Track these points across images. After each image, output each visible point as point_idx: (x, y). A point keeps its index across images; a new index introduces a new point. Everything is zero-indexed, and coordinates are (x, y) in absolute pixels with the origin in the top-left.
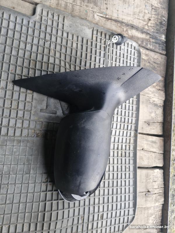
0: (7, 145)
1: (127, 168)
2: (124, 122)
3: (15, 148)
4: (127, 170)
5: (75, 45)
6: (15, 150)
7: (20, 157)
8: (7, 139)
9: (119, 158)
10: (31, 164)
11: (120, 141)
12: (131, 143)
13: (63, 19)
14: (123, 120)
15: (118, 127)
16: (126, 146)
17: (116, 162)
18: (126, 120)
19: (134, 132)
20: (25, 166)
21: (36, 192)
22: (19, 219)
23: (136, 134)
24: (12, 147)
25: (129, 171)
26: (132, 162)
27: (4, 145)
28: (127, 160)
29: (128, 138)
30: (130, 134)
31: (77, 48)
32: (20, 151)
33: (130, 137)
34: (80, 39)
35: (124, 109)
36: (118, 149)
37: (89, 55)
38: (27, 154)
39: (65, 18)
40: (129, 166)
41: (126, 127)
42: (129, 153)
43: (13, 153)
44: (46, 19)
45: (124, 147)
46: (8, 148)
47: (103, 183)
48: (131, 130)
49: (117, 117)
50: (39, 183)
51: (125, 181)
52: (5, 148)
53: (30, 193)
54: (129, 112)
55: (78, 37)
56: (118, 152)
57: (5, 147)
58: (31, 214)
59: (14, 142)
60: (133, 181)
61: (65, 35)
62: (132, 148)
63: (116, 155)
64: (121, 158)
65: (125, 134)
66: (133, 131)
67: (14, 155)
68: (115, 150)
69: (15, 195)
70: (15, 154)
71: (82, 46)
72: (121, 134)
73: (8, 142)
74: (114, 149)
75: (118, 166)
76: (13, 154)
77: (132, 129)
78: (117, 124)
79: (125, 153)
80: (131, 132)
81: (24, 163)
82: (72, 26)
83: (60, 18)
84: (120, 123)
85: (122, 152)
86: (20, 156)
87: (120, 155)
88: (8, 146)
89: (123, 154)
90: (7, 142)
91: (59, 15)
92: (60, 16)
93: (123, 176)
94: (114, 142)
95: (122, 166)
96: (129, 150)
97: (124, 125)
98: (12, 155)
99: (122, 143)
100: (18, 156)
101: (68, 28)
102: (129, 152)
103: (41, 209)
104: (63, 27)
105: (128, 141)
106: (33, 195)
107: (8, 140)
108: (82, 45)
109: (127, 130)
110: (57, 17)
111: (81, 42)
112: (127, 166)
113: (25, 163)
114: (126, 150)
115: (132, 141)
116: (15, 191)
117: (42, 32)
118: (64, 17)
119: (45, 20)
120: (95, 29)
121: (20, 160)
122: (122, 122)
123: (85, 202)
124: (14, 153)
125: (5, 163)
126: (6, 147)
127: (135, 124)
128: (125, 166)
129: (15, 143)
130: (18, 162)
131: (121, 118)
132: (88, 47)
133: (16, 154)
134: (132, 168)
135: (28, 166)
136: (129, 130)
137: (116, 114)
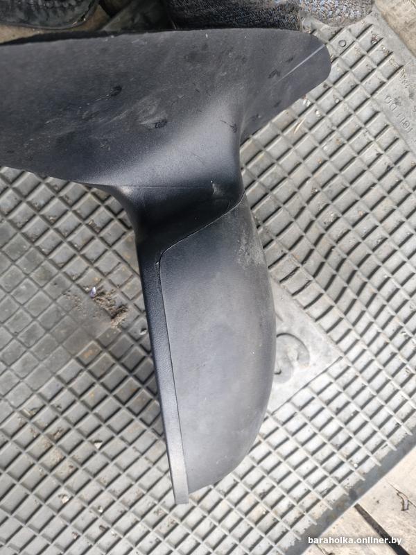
0: (17, 263)
2: (340, 447)
3: (27, 285)
5: (369, 154)
8: (26, 251)
9: (247, 522)
11: (288, 483)
13: (391, 71)
14: (341, 438)
15: (312, 445)
16: (291, 507)
18: (350, 446)
20: (14, 341)
23: (347, 504)
24: (23, 276)
27: (10, 256)
29: (314, 495)
30: (329, 491)
31: (369, 166)
32: (32, 300)
34: (398, 148)
35: (370, 413)
36: (263, 495)
37: (387, 204)
38: (39, 319)
39: (401, 71)
42: (284, 534)
43: (15, 291)
44: (349, 42)
45: (283, 506)
46: (13, 271)
47: (154, 543)
50: (11, 406)
52: (7, 266)
54: (374, 432)
55: (396, 140)
59: (36, 268)
61: (365, 112)
62: (302, 526)
67: (12, 297)
71: (389, 169)
72: (304, 469)
73: (23, 258)
75: (225, 536)
79: (275, 523)
82: (403, 103)
83: (387, 62)
85: (267, 512)
86: (21, 311)
87: (255, 514)
88: (17, 266)
91: (390, 54)
92: (391, 57)
98: (9, 293)
99: (289, 491)
100: (17, 306)
101: (387, 100)
104: (377, 89)
105: (308, 501)
107: (26, 254)
108: (388, 167)
110: (383, 55)
111: (394, 159)
118: (401, 67)
124: (17, 293)
126: (11, 265)
127: (364, 475)
129: (36, 271)
130: (8, 319)
132: (401, 184)
133: (18, 299)
135: (19, 347)
137: (335, 410)
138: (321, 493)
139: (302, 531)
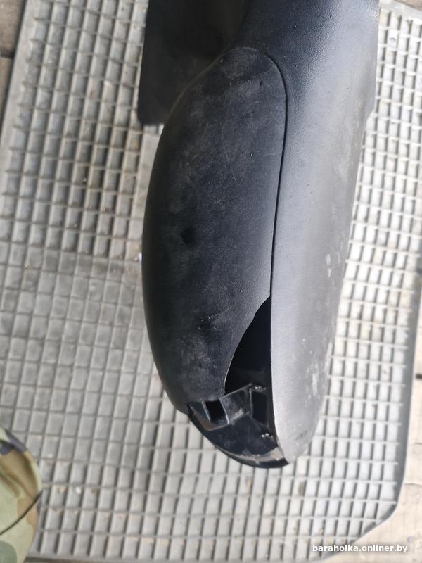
1: (385, 372)
3: (94, 284)
4: (385, 377)
6: (92, 288)
8: (76, 260)
9: (364, 343)
10: (128, 326)
12: (401, 305)
14: (382, 237)
15: (367, 256)
16: (385, 311)
17: (351, 351)
18: (393, 239)
19: (415, 274)
21: (137, 397)
25: (390, 380)
26: (399, 357)
29: (394, 291)
30: (402, 281)
32: (105, 292)
33: (401, 287)
36: (360, 317)
40: (391, 369)
42: (394, 333)
48: (403, 268)
49: (362, 228)
50: (145, 375)
51: (376, 407)
53: (121, 395)
54: (401, 218)
56: (360, 326)
57: (69, 277)
58: (120, 445)
63: (353, 332)
64: (368, 342)
65: (385, 279)
66: (410, 271)
70: (92, 298)
73: (77, 267)
74: (349, 316)
76: (88, 297)
77: (408, 267)
78: (363, 247)
79: (383, 330)
80: (403, 275)
81: (113, 322)
84: (374, 246)
87: (365, 333)
88: (77, 276)
89: (377, 333)
90: (74, 266)
93: (371, 393)
97: (385, 253)
99: (375, 301)
102: (395, 330)
103: (146, 439)
105: (393, 299)
106: (127, 402)
109: (394, 266)
112: (386, 367)
113: (116, 320)
114: (384, 321)
115: (405, 300)
116: (87, 386)
121: (104, 313)
122: (378, 242)
125: (68, 317)
128: (380, 367)
131: (377, 231)
134: (398, 375)
135: (120, 330)
136: (400, 269)
138: (397, 287)
139: (405, 323)
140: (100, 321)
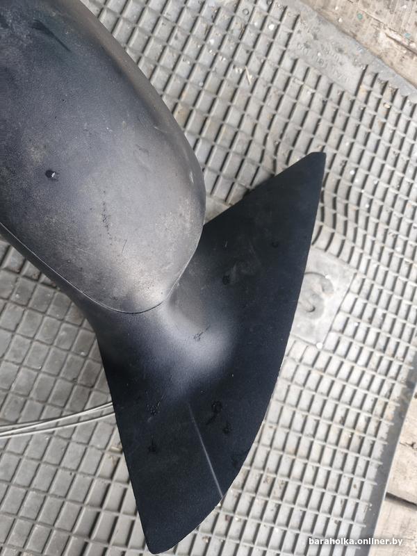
0: (48, 313)
1: (355, 486)
2: (384, 350)
3: (66, 330)
4: (354, 492)
5: (305, 97)
6: (62, 333)
7: (72, 358)
8: (52, 298)
9: (341, 450)
10: (93, 387)
11: (357, 401)
12: (385, 416)
13: (292, 22)
14: (382, 342)
16: (369, 420)
17: (327, 457)
18: (392, 345)
19: (405, 387)
20: (76, 388)
21: (82, 473)
22: (13, 533)
23: (409, 394)
24: (59, 322)
25: (359, 497)
26: (372, 472)
27: (39, 310)
28: (361, 464)
29: (382, 400)
30: (391, 391)
31: (309, 106)
32: (76, 342)
33: (389, 398)
34: (323, 84)
35: (394, 311)
36: (343, 421)
37: (336, 133)
38: (90, 356)
39: (299, 20)
40: (362, 483)
41: (384, 364)
42: (372, 446)
43: (56, 340)
44: (251, 10)
45: (362, 422)
46: (47, 322)
47: (275, 509)
48: (396, 379)
49: (365, 329)
50: (99, 449)
51: (339, 524)
52: (39, 321)
53: (65, 468)
55: (319, 78)
56: (341, 431)
57: (40, 316)
58: (49, 529)
59: (68, 310)
60: (360, 529)
61: (287, 63)
62: (383, 432)
63: (333, 437)
64: (346, 451)
65: (375, 386)
66: (400, 383)
67: (56, 347)
68: (336, 423)
69: (24, 460)
70: (60, 346)
71: (325, 104)
72: (365, 382)
73: (52, 306)
74: (332, 419)
75: (329, 473)
76: (55, 344)
77: (400, 377)
78: (361, 349)
79: (362, 440)
80: (393, 385)
81: (77, 378)
82: (311, 45)
83: (286, 16)
84: (372, 350)
85: (352, 434)
86: (70, 356)
87: (343, 441)
88: (49, 316)
89: (356, 442)
90: (49, 305)
91: (285, 9)
92: (288, 10)
93: (337, 508)
94: (339, 399)
95: (340, 476)
96: (376, 436)
97: (381, 359)
98: (52, 344)
99: (361, 407)
100: (65, 353)
101: (299, 47)
102: (374, 442)
103: (79, 527)
104: (288, 41)
105: (379, 408)
106: (70, 478)
107: (53, 300)
108: (323, 101)
109: (386, 374)
110: (281, 12)
111: (325, 94)
112: (357, 481)
113: (80, 378)
114: (365, 431)
115: (390, 412)
116: (27, 451)
117: (229, 40)
118: (298, 17)
119: (246, 12)
120: (370, 69)
122: (377, 346)
123: (207, 545)
124: (59, 341)
125: (25, 363)
126: (43, 317)
127: (410, 364)
128: (351, 480)
129: (69, 313)
130: (61, 370)
131: (378, 335)
132: (339, 112)
133: (63, 347)
134: (367, 492)
135: (83, 390)
136: (391, 378)
137: (367, 320)
138: (385, 396)
139: (385, 436)
140: (61, 375)
